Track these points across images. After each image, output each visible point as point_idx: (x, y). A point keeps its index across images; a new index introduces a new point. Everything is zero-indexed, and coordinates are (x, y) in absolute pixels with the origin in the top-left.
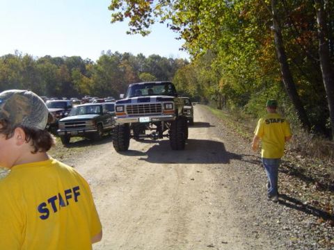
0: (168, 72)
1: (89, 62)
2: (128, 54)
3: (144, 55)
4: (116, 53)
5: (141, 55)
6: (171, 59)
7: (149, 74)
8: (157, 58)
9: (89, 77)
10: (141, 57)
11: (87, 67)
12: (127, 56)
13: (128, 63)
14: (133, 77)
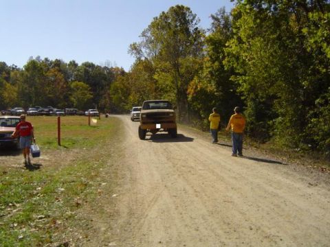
0: (103, 81)
1: (14, 69)
2: (59, 61)
3: (76, 62)
4: (46, 59)
5: (74, 62)
6: (106, 68)
7: (82, 83)
8: (91, 66)
9: (13, 84)
10: (73, 64)
11: (12, 74)
12: (58, 63)
13: (60, 71)
14: (65, 86)
